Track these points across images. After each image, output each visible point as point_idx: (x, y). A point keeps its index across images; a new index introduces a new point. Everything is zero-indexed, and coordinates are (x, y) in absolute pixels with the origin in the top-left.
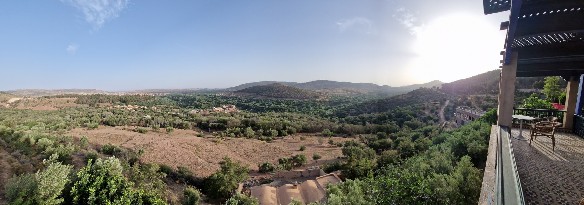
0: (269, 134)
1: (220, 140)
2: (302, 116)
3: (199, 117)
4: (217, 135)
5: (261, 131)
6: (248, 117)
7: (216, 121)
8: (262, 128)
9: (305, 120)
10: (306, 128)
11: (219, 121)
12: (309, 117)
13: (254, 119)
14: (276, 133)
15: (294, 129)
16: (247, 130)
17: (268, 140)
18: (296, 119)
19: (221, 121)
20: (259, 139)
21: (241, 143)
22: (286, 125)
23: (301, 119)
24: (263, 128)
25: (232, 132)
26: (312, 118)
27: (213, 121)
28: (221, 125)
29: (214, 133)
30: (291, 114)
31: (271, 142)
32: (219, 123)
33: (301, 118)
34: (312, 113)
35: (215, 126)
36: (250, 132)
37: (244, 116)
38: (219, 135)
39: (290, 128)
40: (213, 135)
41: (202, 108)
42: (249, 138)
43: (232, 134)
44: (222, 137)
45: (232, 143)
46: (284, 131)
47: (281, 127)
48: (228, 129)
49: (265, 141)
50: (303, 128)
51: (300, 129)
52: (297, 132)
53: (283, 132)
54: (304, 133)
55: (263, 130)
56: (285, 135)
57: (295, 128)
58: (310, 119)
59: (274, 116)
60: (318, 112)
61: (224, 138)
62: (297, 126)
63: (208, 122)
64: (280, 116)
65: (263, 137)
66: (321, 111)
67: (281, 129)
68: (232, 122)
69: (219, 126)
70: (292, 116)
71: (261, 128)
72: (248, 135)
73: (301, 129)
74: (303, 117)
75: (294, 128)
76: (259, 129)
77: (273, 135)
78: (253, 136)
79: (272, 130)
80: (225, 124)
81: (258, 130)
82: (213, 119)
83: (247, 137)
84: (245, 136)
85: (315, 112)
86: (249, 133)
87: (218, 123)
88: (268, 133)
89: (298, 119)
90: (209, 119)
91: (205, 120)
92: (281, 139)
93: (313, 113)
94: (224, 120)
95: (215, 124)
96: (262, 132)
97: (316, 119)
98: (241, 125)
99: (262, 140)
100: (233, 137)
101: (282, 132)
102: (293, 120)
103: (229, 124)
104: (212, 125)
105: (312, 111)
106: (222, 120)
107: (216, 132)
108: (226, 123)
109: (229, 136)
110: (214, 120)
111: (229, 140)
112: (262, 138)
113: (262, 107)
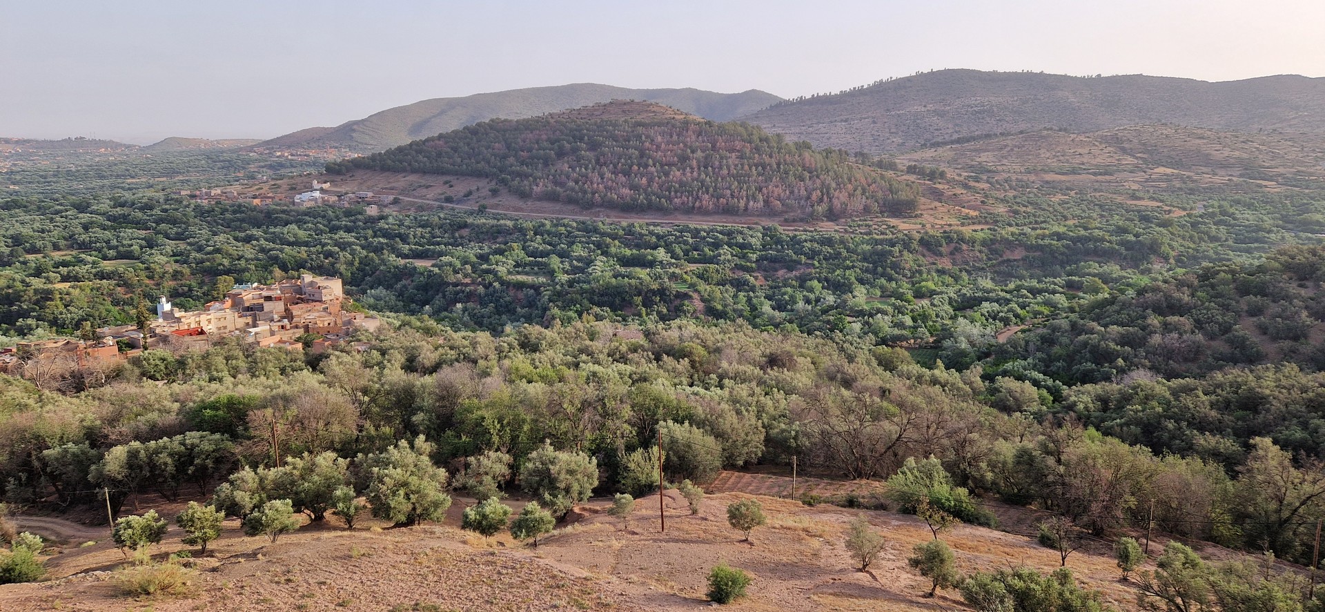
0: (540, 484)
1: (172, 571)
2: (787, 346)
3: (22, 407)
4: (155, 535)
5: (494, 462)
6: (427, 363)
7: (171, 418)
8: (495, 439)
9: (803, 378)
10: (786, 440)
11: (195, 419)
12: (831, 358)
13: (459, 376)
14: (590, 476)
15: (704, 445)
16: (386, 464)
17: (524, 527)
18: (742, 368)
19: (208, 412)
20: (466, 524)
21: (337, 567)
22: (661, 411)
23: (773, 373)
24: (507, 438)
25: (280, 490)
26: (849, 369)
27: (144, 428)
28: (206, 446)
29: (129, 526)
30: (712, 334)
31: (547, 541)
32: (192, 437)
33: (773, 361)
34: (857, 327)
35: (152, 465)
36: (414, 481)
37: (399, 358)
38: (172, 535)
39: (681, 432)
40: (119, 542)
41: (58, 325)
42: (410, 521)
43: (281, 509)
44: (192, 542)
45: (268, 576)
46: (638, 455)
47: (623, 428)
48: (247, 473)
49: (506, 537)
50: (768, 440)
51: (746, 443)
52: (729, 464)
53: (632, 466)
54: (773, 479)
55: (507, 458)
56: (642, 490)
57: (719, 435)
58: (832, 378)
59: (597, 345)
60: (908, 321)
61: (211, 554)
62: (730, 420)
63: (96, 440)
64: (634, 349)
65: (496, 506)
66: (925, 317)
67: (620, 443)
68: (293, 411)
69: (185, 458)
70: (718, 350)
71: (489, 445)
72: (400, 504)
73: (756, 445)
74: (791, 359)
75: (710, 440)
76: (477, 451)
77: (567, 490)
78: (436, 505)
79: (563, 456)
80: (234, 437)
81: (472, 459)
82: (147, 407)
83: (388, 518)
84: (381, 510)
85: (884, 323)
86: (405, 484)
87: (179, 437)
88: (537, 472)
89: (749, 369)
90: (107, 409)
91: (74, 428)
92: (611, 512)
93: (868, 329)
94: (231, 405)
95: (157, 452)
96: (502, 469)
97: (874, 378)
98: (361, 428)
99: (485, 527)
100: (283, 530)
101: (626, 469)
102: (721, 377)
103: (267, 435)
104: (133, 455)
105: (860, 313)
106: (214, 406)
107: (151, 513)
108: (246, 429)
109: (253, 527)
110: (153, 416)
111: (253, 556)
112: (484, 516)
113: (532, 286)
